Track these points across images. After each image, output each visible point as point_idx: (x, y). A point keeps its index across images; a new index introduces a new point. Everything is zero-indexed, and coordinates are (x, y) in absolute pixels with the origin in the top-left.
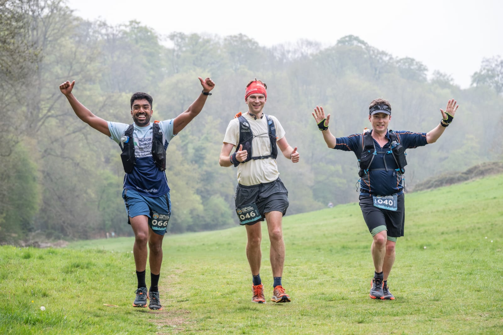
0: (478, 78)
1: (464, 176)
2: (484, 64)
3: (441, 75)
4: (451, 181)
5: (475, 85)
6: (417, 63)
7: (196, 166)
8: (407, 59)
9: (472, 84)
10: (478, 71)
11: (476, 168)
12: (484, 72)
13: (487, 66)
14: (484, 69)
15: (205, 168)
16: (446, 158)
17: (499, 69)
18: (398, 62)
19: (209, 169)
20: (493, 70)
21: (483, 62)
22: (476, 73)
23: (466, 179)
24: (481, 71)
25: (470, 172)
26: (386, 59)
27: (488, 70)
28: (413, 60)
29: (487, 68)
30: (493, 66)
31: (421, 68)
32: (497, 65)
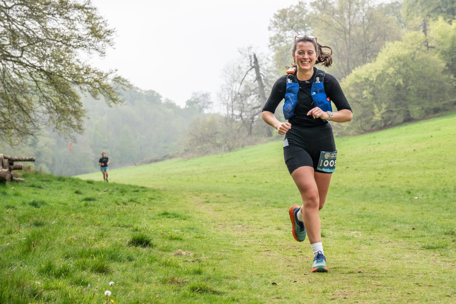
0: (189, 103)
1: (162, 159)
2: (193, 95)
3: (169, 101)
4: (156, 161)
5: (188, 106)
6: (156, 93)
7: (32, 148)
8: (151, 91)
9: (186, 106)
10: (190, 99)
11: (168, 155)
12: (192, 100)
13: (195, 96)
14: (193, 98)
15: (37, 149)
16: (167, 147)
17: (201, 98)
18: (146, 92)
19: (39, 150)
20: (198, 99)
21: (193, 94)
22: (188, 100)
23: (163, 160)
24: (191, 99)
25: (165, 157)
26: (139, 91)
27: (195, 99)
28: (154, 92)
29: (195, 97)
30: (198, 96)
31: (159, 96)
32: (200, 96)
